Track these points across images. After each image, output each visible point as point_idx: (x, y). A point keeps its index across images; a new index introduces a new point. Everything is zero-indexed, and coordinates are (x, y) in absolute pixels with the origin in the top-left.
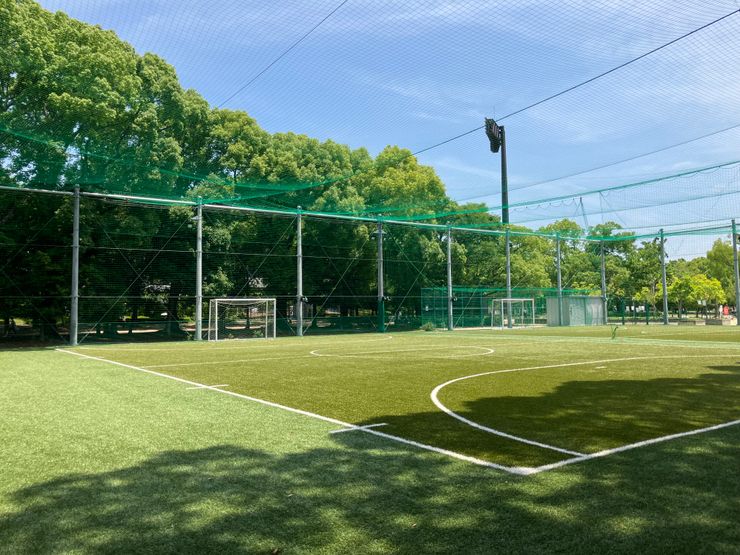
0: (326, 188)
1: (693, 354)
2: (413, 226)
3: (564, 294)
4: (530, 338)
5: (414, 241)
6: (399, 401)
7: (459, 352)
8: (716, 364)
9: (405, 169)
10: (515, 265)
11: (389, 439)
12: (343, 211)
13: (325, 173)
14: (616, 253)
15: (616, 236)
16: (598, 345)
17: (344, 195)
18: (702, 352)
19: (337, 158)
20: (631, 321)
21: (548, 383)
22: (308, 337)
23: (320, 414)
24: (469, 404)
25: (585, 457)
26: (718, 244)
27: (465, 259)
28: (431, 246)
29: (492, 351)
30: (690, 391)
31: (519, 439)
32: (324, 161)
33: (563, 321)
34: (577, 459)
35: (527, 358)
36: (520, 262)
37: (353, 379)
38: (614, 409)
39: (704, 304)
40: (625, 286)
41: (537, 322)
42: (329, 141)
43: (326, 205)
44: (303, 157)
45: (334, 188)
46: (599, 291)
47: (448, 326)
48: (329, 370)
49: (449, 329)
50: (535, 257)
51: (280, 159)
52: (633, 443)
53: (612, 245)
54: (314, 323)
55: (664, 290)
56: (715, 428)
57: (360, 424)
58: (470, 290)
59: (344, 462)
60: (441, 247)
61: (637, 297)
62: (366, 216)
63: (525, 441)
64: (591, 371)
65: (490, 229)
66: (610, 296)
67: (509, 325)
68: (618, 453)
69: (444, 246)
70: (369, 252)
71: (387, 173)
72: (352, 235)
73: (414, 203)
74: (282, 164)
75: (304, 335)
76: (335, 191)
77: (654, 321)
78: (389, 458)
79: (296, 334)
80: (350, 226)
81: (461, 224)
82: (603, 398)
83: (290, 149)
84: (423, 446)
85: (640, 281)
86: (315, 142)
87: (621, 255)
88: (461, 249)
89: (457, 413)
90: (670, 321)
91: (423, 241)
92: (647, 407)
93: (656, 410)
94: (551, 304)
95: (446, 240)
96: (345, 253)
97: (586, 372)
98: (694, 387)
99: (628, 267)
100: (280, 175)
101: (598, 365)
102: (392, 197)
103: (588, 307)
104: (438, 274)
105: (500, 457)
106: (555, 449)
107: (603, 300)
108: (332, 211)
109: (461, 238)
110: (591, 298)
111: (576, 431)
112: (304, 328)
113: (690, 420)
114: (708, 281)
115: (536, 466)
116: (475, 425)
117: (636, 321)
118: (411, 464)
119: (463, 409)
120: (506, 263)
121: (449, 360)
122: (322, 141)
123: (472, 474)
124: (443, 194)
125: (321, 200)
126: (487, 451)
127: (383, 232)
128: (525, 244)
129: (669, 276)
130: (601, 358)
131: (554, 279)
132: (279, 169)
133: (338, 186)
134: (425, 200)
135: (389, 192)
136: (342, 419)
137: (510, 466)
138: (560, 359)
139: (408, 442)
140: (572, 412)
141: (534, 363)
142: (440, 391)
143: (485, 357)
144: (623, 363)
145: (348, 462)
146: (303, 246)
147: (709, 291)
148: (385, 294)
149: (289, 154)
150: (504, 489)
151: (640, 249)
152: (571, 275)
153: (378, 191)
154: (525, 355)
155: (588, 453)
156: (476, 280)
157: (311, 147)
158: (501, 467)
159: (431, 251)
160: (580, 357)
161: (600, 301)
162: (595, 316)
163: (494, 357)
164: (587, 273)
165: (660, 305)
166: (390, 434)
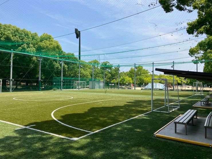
0: (22, 44)
1: (124, 98)
2: (51, 58)
3: (94, 80)
4: (84, 93)
5: (51, 63)
6: (41, 116)
7: (63, 98)
8: (128, 101)
9: (49, 41)
10: (81, 72)
11: (35, 131)
12: (28, 52)
13: (22, 39)
14: (108, 70)
15: (108, 65)
16: (101, 95)
17: (28, 47)
18: (126, 98)
19: (27, 35)
20: (110, 88)
21: (86, 108)
22: (13, 92)
23: (13, 123)
24: (62, 117)
25: (93, 133)
26: (132, 69)
27: (67, 69)
28: (57, 65)
29: (72, 98)
30: (121, 110)
31: (75, 128)
32: (22, 35)
33: (93, 88)
34: (90, 134)
35: (82, 100)
36: (83, 71)
37: (27, 109)
38: (102, 116)
39: (128, 84)
40: (109, 78)
41: (86, 87)
42: (24, 29)
43: (22, 50)
44: (14, 33)
45: (25, 44)
46: (103, 80)
47: (61, 89)
48: (19, 105)
49: (61, 90)
50: (87, 70)
51: (6, 33)
52: (105, 127)
53: (107, 68)
54: (16, 87)
55: (119, 80)
56: (125, 121)
57: (26, 126)
58: (68, 78)
59: (18, 141)
60: (60, 65)
61: (112, 82)
62: (36, 54)
63: (77, 128)
64: (98, 104)
65: (75, 61)
66: (106, 81)
67: (79, 89)
68: (101, 131)
69: (61, 65)
70: (36, 65)
71: (43, 42)
72: (31, 60)
73: (52, 51)
74: (6, 35)
75: (12, 91)
76: (25, 46)
77: (116, 88)
78: (34, 138)
79: (9, 91)
80: (30, 57)
81: (66, 59)
82: (100, 113)
83: (10, 30)
84: (46, 133)
85: (113, 77)
86: (19, 29)
87: (109, 70)
88: (66, 66)
89: (58, 120)
90: (120, 88)
91: (54, 63)
92: (110, 115)
93: (113, 116)
94: (90, 83)
95: (61, 63)
96: (28, 65)
97: (97, 104)
98: (122, 109)
99: (110, 73)
100: (5, 38)
101: (100, 102)
102: (45, 49)
103: (100, 84)
104: (58, 73)
105: (69, 135)
106: (85, 131)
107: (104, 82)
108: (24, 52)
109: (66, 63)
110: (101, 82)
111: (91, 124)
112: (12, 89)
113: (120, 119)
114: (129, 78)
115: (78, 137)
116: (63, 124)
117: (112, 88)
118: (41, 139)
119: (61, 119)
120: (79, 71)
121: (59, 101)
122: (22, 29)
123: (60, 141)
124: (61, 50)
125: (20, 48)
126: (65, 133)
127: (41, 60)
128: (84, 66)
129: (120, 76)
130: (101, 100)
131: (92, 76)
132: (5, 36)
133: (27, 44)
134: (55, 51)
135: (44, 47)
136: (20, 124)
137: (71, 138)
138: (91, 100)
139: (41, 131)
140: (91, 118)
141: (83, 101)
142: (54, 112)
143: (70, 100)
144: (107, 101)
145: (20, 140)
146: (13, 62)
147: (129, 81)
148: (41, 79)
149: (9, 32)
150: (68, 146)
151: (114, 69)
152: (96, 75)
153: (40, 47)
154: (81, 99)
155: (93, 132)
156: (70, 75)
157: (17, 30)
158: (69, 138)
159: (56, 66)
160: (96, 99)
161: (103, 82)
162: (102, 86)
163: (73, 100)
164: (100, 75)
165: (117, 84)
166: (36, 129)
